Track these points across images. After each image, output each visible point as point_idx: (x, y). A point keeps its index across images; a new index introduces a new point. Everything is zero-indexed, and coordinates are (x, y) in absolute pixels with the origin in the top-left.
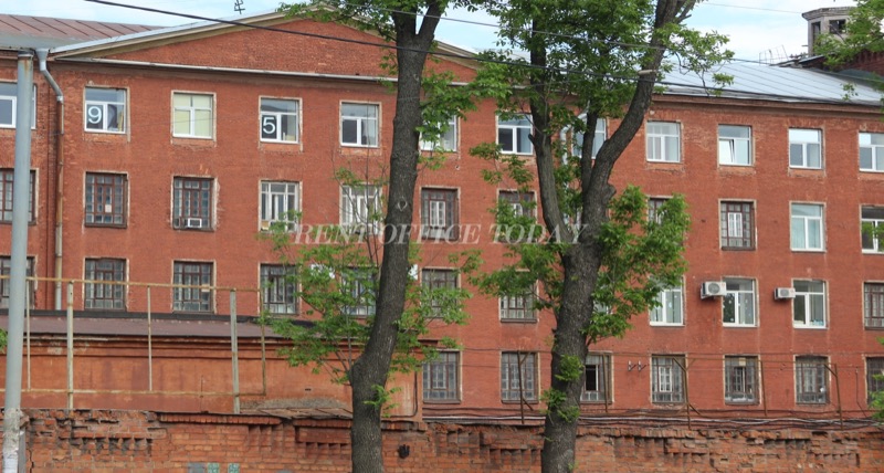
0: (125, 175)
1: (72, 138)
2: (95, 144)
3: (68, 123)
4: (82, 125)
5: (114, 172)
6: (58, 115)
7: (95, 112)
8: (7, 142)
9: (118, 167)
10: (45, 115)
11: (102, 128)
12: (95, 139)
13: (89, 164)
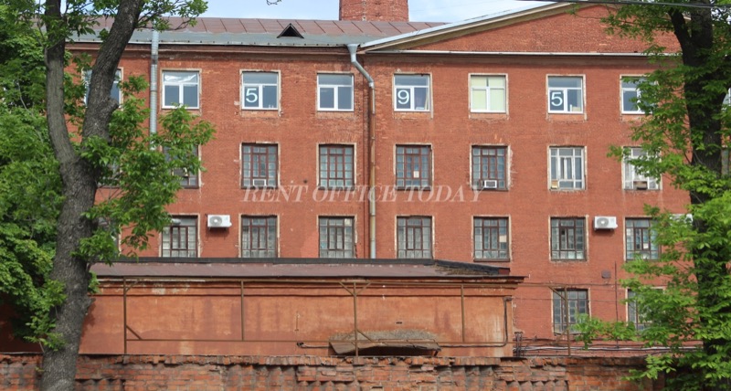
0: (430, 146)
1: (384, 117)
2: (403, 121)
3: (379, 104)
4: (391, 105)
5: (419, 143)
6: (370, 99)
7: (403, 95)
8: (329, 123)
9: (423, 140)
10: (361, 99)
11: (409, 107)
12: (404, 117)
13: (398, 138)
